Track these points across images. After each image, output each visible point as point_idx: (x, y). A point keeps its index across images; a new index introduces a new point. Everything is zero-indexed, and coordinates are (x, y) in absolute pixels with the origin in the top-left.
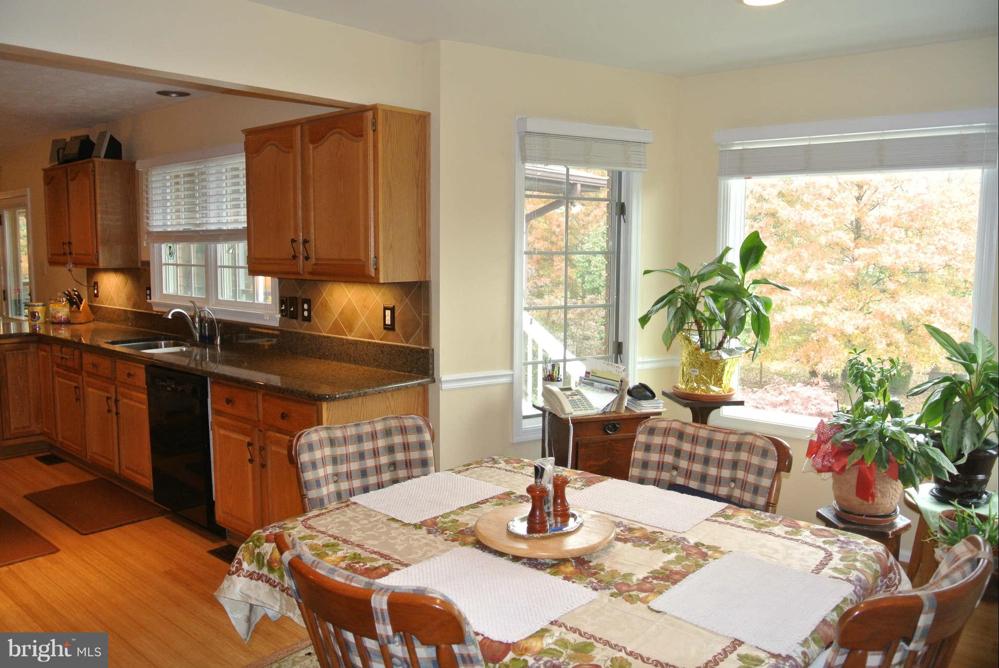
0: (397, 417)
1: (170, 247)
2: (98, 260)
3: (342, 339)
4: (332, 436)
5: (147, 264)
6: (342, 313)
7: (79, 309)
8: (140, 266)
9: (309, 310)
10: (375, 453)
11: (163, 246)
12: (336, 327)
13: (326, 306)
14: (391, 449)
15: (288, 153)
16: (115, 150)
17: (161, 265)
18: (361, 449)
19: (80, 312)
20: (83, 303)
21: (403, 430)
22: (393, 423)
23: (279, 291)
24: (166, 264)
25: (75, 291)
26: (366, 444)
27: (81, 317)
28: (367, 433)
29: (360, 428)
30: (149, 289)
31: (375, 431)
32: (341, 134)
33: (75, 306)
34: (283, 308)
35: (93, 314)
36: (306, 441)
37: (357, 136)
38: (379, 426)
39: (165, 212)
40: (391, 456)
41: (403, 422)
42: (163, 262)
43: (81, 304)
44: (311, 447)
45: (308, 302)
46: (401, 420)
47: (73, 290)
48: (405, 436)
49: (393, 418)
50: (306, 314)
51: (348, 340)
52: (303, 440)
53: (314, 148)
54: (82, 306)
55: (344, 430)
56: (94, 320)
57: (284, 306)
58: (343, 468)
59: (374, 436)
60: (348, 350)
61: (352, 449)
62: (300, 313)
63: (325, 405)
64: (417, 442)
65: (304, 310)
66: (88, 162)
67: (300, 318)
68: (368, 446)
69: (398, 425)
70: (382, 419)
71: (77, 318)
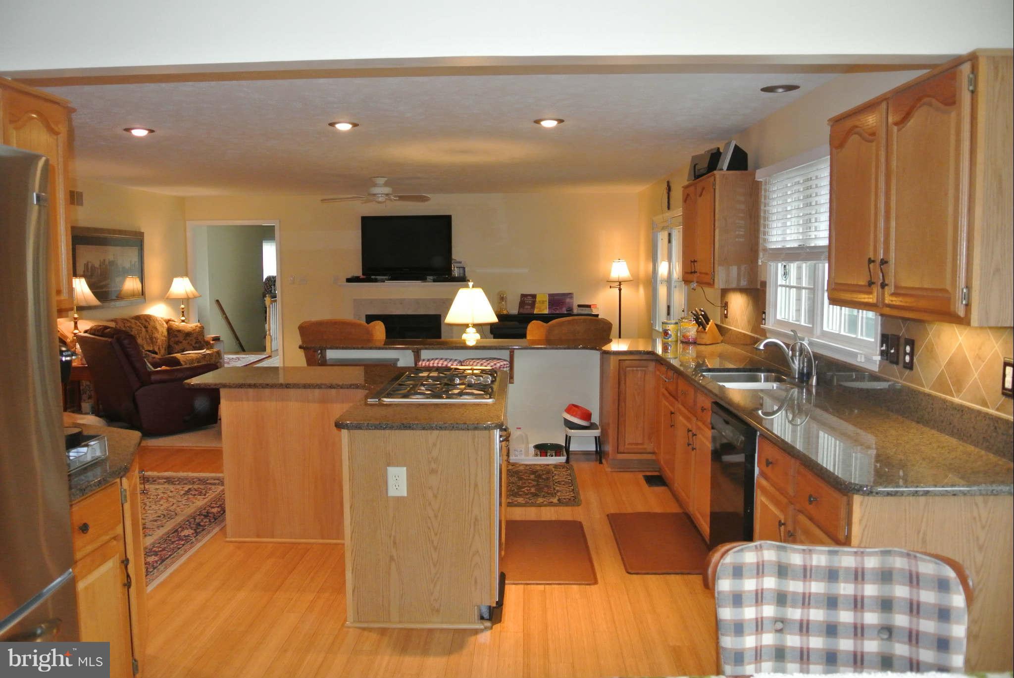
0: (908, 555)
1: (785, 266)
2: (714, 280)
3: (945, 401)
4: (784, 560)
5: (764, 284)
6: (950, 363)
7: (705, 329)
8: (759, 287)
9: (912, 355)
10: (858, 603)
11: (780, 265)
12: (940, 384)
13: (932, 351)
14: (886, 605)
15: (871, 141)
16: (740, 160)
17: (777, 286)
18: (833, 591)
19: (706, 333)
20: (710, 323)
21: (914, 580)
22: (899, 563)
23: (882, 325)
24: (780, 286)
25: (702, 311)
26: (842, 585)
27: (707, 338)
28: (847, 569)
29: (836, 558)
30: (764, 313)
31: (863, 569)
32: (930, 105)
33: (701, 327)
34: (884, 348)
35: (722, 336)
36: (733, 561)
37: (946, 104)
38: (871, 563)
39: (785, 226)
40: (885, 615)
41: (917, 566)
42: (779, 284)
43: (708, 324)
44: (738, 572)
45: (912, 343)
46: (913, 561)
47: (700, 310)
48: (915, 590)
49: (901, 555)
50: (907, 358)
51: (952, 403)
52: (729, 559)
53: (899, 130)
54: (708, 326)
55: (807, 556)
56: (722, 342)
57: (884, 345)
58: (795, 614)
59: (858, 575)
60: (952, 417)
61: (817, 587)
62: (901, 357)
63: (857, 499)
64: (935, 605)
65: (906, 354)
66: (711, 176)
67: (901, 364)
68: (846, 589)
69: (907, 567)
70: (882, 552)
71: (703, 338)
